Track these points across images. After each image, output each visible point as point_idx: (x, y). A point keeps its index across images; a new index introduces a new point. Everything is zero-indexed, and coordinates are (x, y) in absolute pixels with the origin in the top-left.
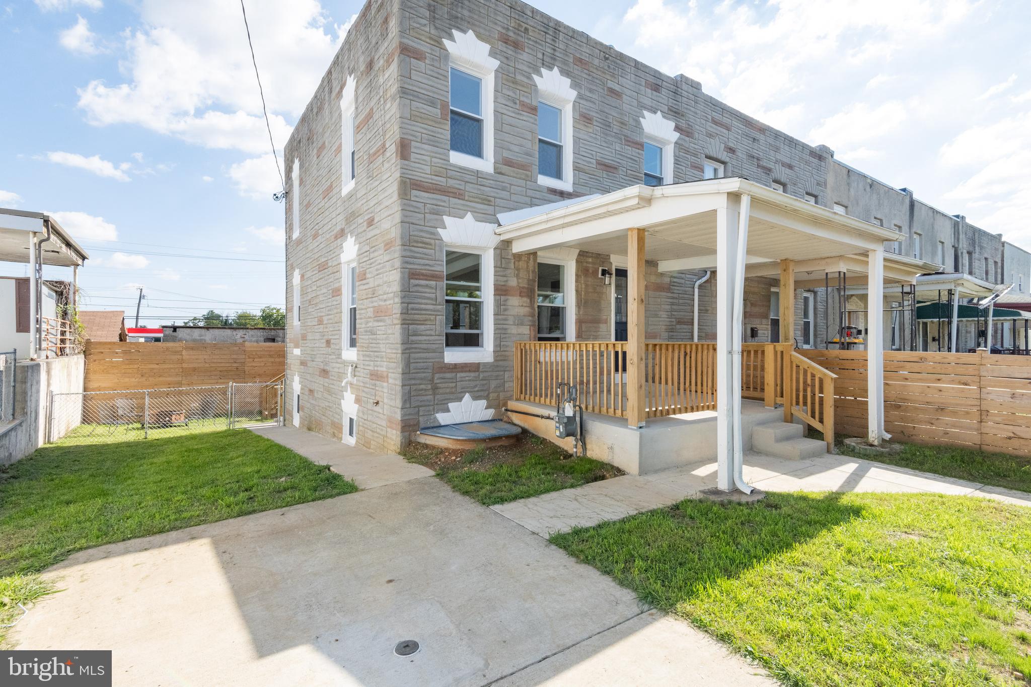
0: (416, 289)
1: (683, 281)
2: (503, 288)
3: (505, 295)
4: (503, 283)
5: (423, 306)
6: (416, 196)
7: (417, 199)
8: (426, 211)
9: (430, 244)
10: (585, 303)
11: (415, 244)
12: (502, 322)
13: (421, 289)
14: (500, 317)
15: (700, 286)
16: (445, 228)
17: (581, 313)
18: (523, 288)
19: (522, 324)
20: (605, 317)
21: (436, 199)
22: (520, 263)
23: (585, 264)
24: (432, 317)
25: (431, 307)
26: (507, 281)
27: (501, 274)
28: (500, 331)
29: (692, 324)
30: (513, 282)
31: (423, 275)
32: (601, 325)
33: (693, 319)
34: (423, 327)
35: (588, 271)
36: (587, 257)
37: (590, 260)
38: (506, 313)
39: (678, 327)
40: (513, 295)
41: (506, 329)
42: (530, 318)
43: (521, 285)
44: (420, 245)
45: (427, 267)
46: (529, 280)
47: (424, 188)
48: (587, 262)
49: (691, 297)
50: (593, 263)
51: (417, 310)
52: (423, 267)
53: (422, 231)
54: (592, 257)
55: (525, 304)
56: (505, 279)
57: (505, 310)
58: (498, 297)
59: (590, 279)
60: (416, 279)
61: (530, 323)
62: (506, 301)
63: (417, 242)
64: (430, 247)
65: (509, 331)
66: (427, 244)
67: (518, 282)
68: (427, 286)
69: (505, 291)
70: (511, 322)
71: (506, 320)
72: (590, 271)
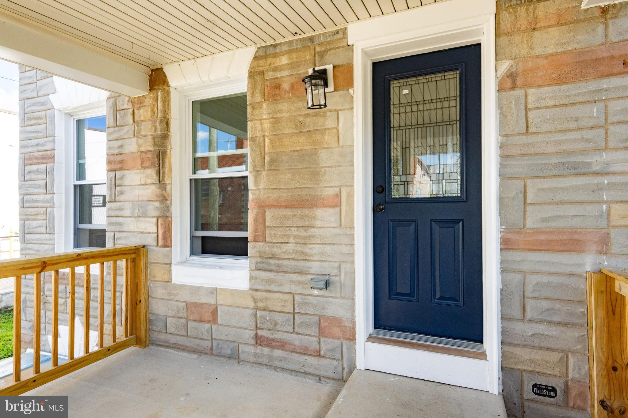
0: (29, 176)
2: (119, 158)
3: (121, 169)
4: (117, 151)
5: (36, 197)
8: (38, 78)
9: (42, 118)
10: (273, 161)
11: (29, 123)
12: (115, 213)
13: (32, 176)
16: (55, 92)
17: (261, 186)
18: (146, 152)
19: (144, 215)
22: (142, 111)
23: (270, 75)
24: (43, 210)
26: (121, 146)
27: (115, 136)
28: (113, 228)
30: (132, 146)
31: (35, 158)
32: (320, 212)
34: (35, 223)
35: (278, 87)
36: (275, 56)
38: (122, 198)
40: (133, 168)
41: (122, 224)
42: (157, 204)
43: (143, 149)
44: (33, 122)
45: (39, 148)
46: (155, 138)
48: (276, 69)
50: (292, 66)
52: (36, 149)
53: (35, 104)
54: (288, 52)
56: (119, 143)
57: (121, 193)
58: (112, 174)
59: (285, 106)
60: (31, 165)
61: (156, 214)
62: (122, 178)
63: (31, 119)
64: (42, 121)
65: (127, 227)
66: (38, 118)
67: (139, 146)
68: (38, 171)
69: (121, 162)
70: (127, 213)
71: (120, 209)
72: (286, 86)
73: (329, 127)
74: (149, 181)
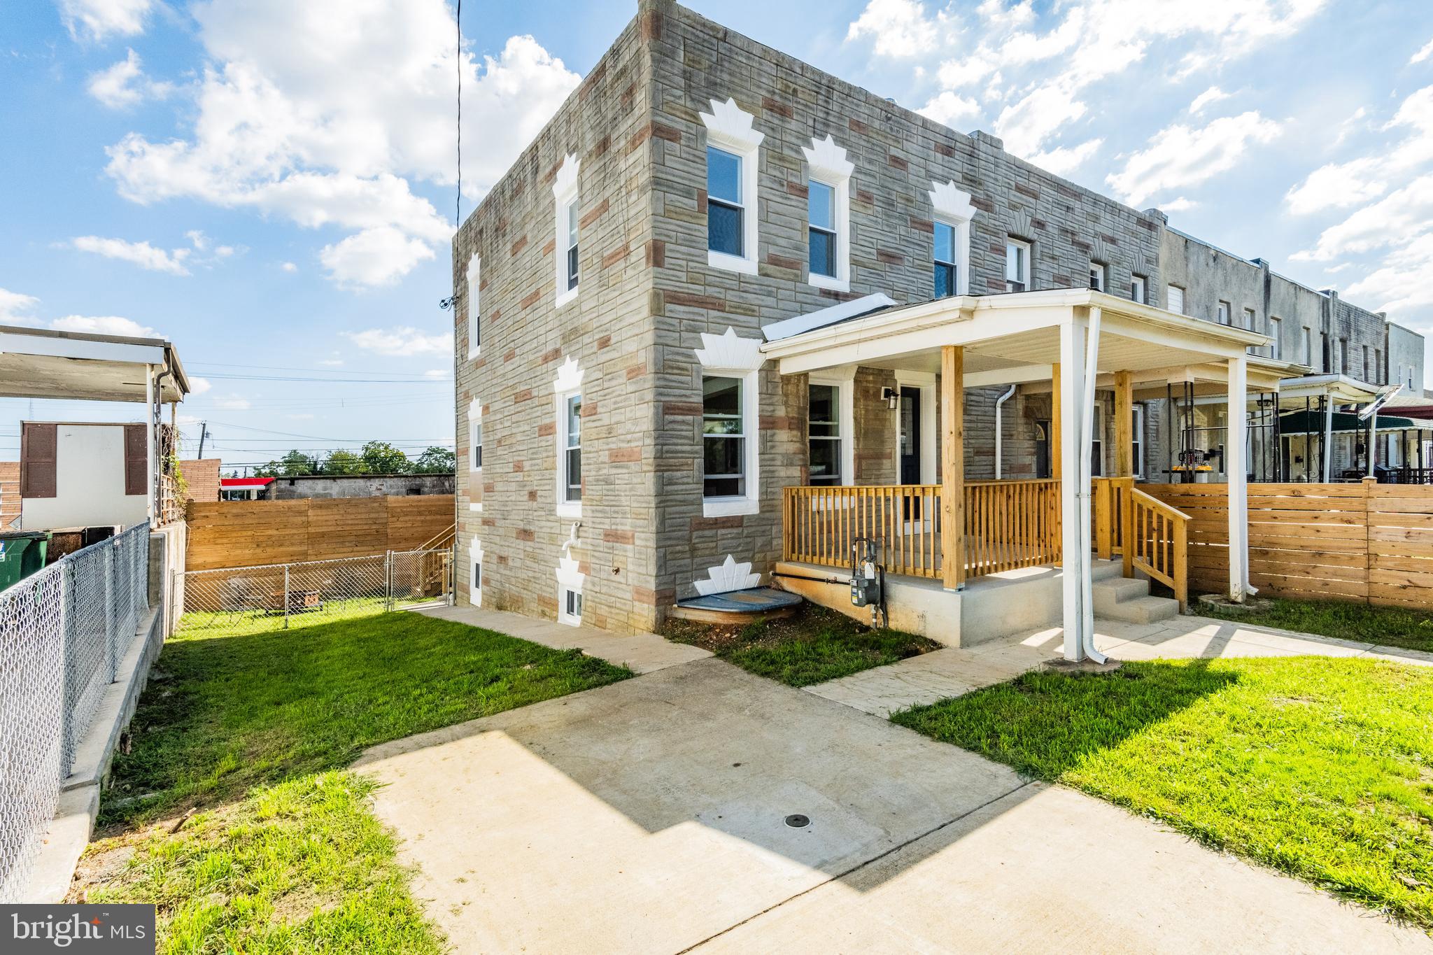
0: (671, 426)
1: (981, 399)
2: (770, 419)
3: (772, 428)
4: (769, 414)
5: (679, 448)
6: (671, 311)
7: (672, 315)
8: (682, 328)
9: (687, 370)
10: (865, 433)
11: (670, 371)
12: (769, 463)
13: (676, 426)
14: (766, 457)
15: (1003, 404)
16: (703, 348)
17: (860, 446)
18: (793, 418)
19: (792, 464)
20: (889, 451)
21: (693, 313)
22: (790, 387)
23: (865, 384)
24: (690, 461)
25: (687, 448)
26: (773, 411)
27: (768, 402)
28: (766, 475)
29: (994, 454)
30: (781, 412)
31: (679, 408)
32: (885, 461)
33: (995, 448)
34: (679, 474)
35: (868, 392)
36: (866, 374)
37: (871, 378)
38: (773, 451)
39: (977, 458)
40: (781, 429)
41: (773, 472)
42: (801, 456)
43: (790, 415)
44: (676, 371)
45: (684, 399)
46: (799, 408)
47: (679, 300)
48: (867, 381)
49: (992, 418)
50: (874, 382)
51: (672, 452)
52: (680, 399)
53: (678, 354)
54: (873, 374)
55: (794, 439)
56: (771, 408)
57: (773, 447)
58: (763, 432)
59: (870, 403)
60: (672, 414)
61: (801, 463)
62: (773, 435)
63: (672, 368)
64: (686, 373)
65: (777, 474)
66: (682, 369)
67: (787, 412)
68: (683, 422)
69: (771, 423)
70: (779, 463)
71: (773, 460)
72: (871, 392)
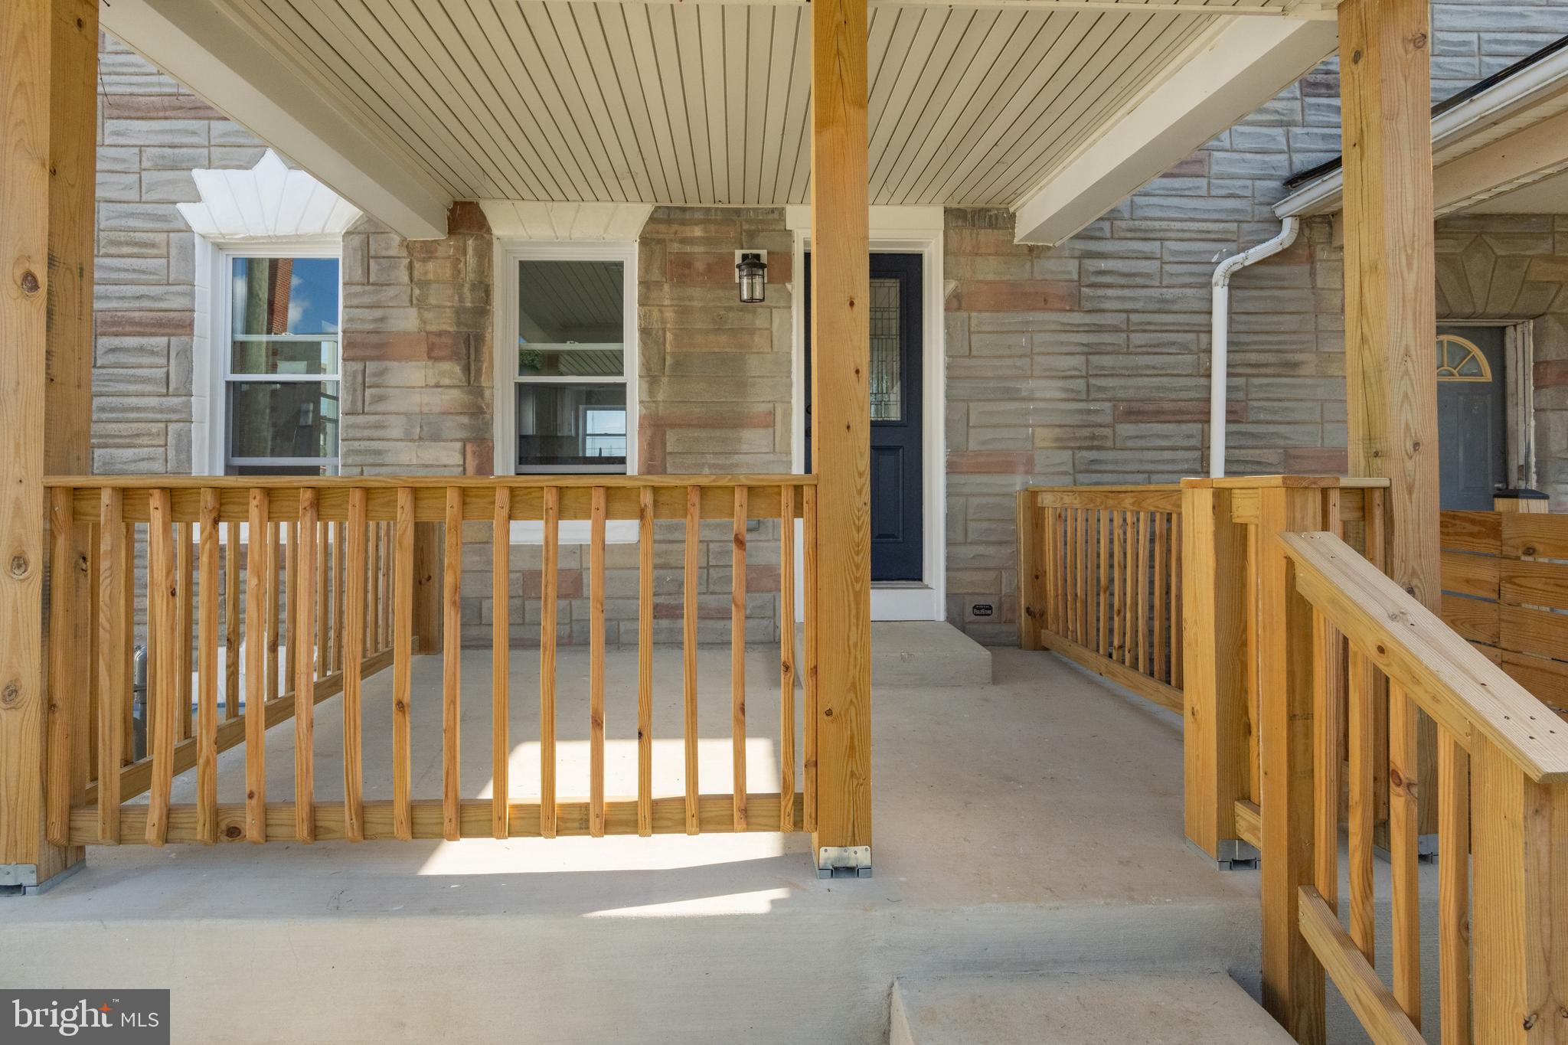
0: (112, 358)
1: (1151, 266)
2: (374, 339)
3: (378, 358)
4: (370, 327)
5: (133, 401)
6: (117, 134)
7: (121, 141)
8: (145, 165)
9: (153, 245)
10: (677, 364)
11: (113, 250)
12: (366, 433)
13: (123, 358)
14: (361, 420)
15: (1238, 280)
16: (197, 199)
17: (660, 397)
18: (440, 334)
19: (436, 437)
20: (763, 408)
21: (171, 131)
22: (431, 266)
23: (675, 247)
24: (155, 428)
25: (153, 401)
26: (383, 319)
27: (366, 300)
28: (359, 459)
29: (1206, 418)
30: (406, 321)
31: (132, 322)
32: (747, 434)
33: (1208, 400)
34: (129, 453)
35: (688, 265)
36: (683, 223)
37: (698, 232)
38: (381, 407)
39: (1126, 429)
40: (409, 358)
41: (381, 452)
42: (465, 420)
43: (433, 328)
44: (125, 250)
45: (146, 304)
46: (459, 312)
47: (138, 109)
48: (684, 241)
49: (1201, 319)
50: (708, 241)
51: (113, 410)
52: (137, 304)
53: (132, 215)
54: (705, 222)
55: (445, 381)
56: (377, 313)
57: (380, 399)
58: (357, 366)
59: (697, 292)
60: (116, 335)
61: (463, 435)
62: (381, 373)
63: (119, 244)
64: (154, 251)
65: (394, 458)
66: (145, 245)
67: (424, 322)
68: (141, 349)
69: (379, 346)
70: (396, 432)
71: (379, 426)
72: (700, 266)
73: (761, 327)
74: (447, 382)
